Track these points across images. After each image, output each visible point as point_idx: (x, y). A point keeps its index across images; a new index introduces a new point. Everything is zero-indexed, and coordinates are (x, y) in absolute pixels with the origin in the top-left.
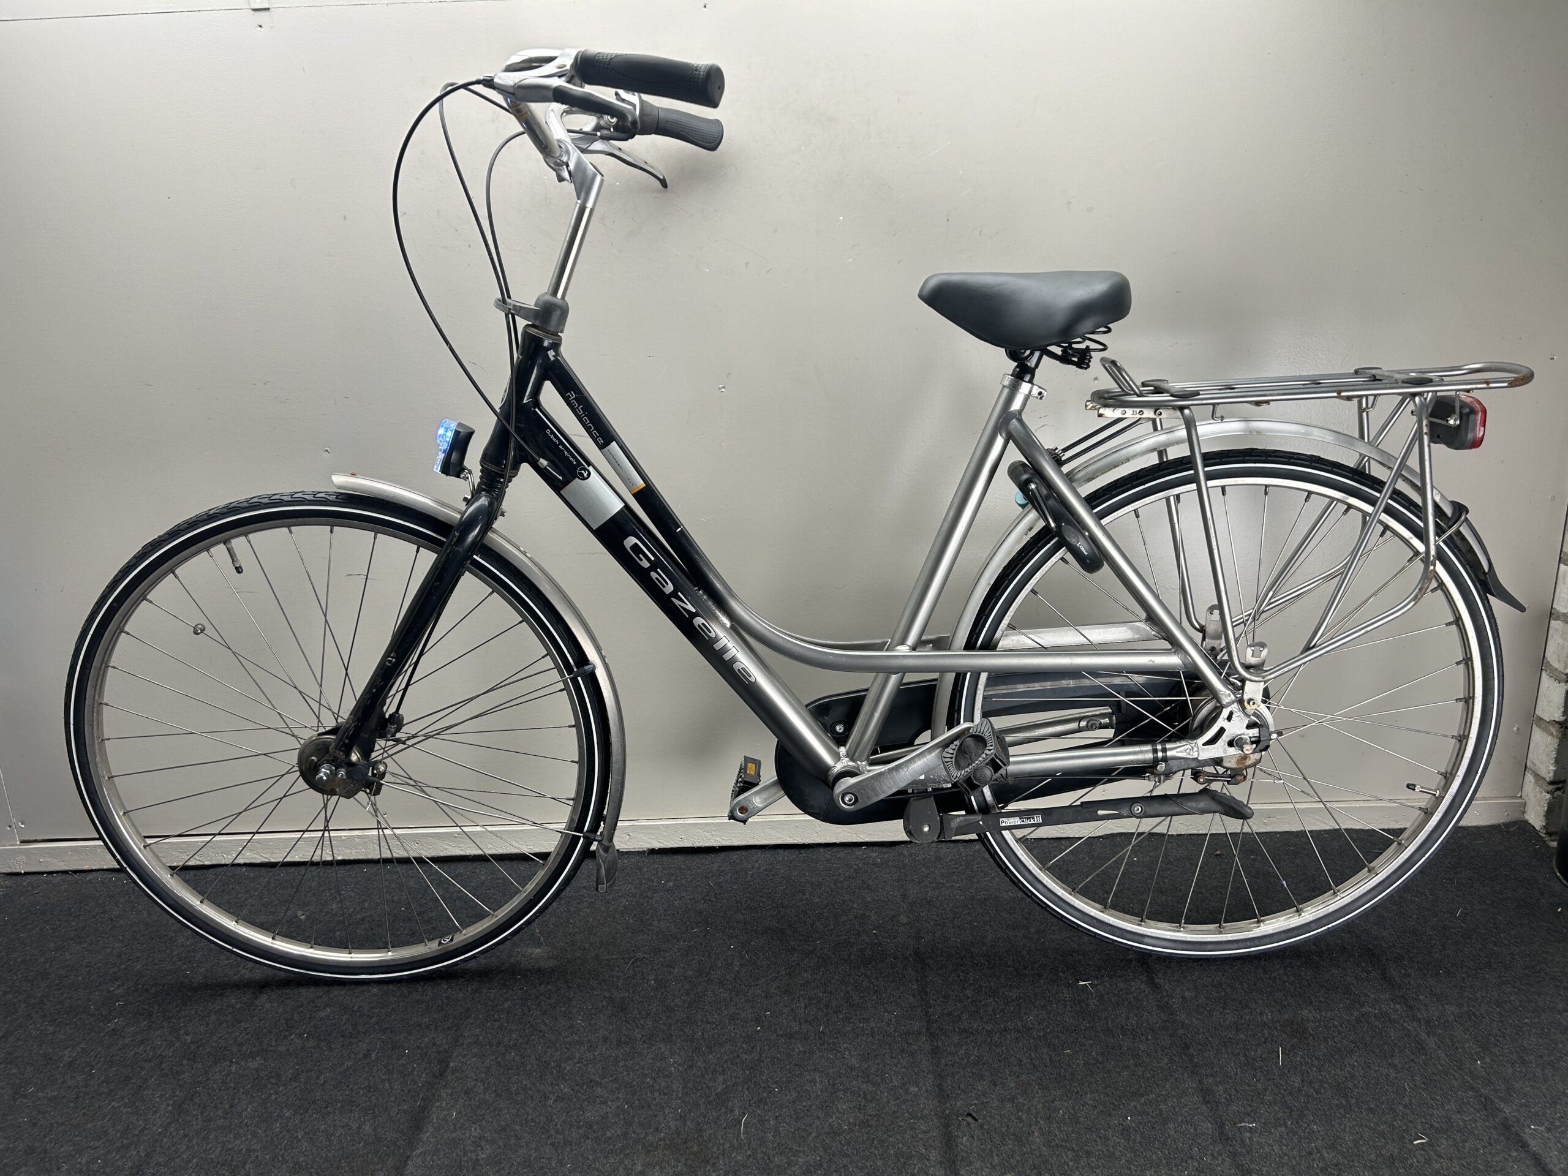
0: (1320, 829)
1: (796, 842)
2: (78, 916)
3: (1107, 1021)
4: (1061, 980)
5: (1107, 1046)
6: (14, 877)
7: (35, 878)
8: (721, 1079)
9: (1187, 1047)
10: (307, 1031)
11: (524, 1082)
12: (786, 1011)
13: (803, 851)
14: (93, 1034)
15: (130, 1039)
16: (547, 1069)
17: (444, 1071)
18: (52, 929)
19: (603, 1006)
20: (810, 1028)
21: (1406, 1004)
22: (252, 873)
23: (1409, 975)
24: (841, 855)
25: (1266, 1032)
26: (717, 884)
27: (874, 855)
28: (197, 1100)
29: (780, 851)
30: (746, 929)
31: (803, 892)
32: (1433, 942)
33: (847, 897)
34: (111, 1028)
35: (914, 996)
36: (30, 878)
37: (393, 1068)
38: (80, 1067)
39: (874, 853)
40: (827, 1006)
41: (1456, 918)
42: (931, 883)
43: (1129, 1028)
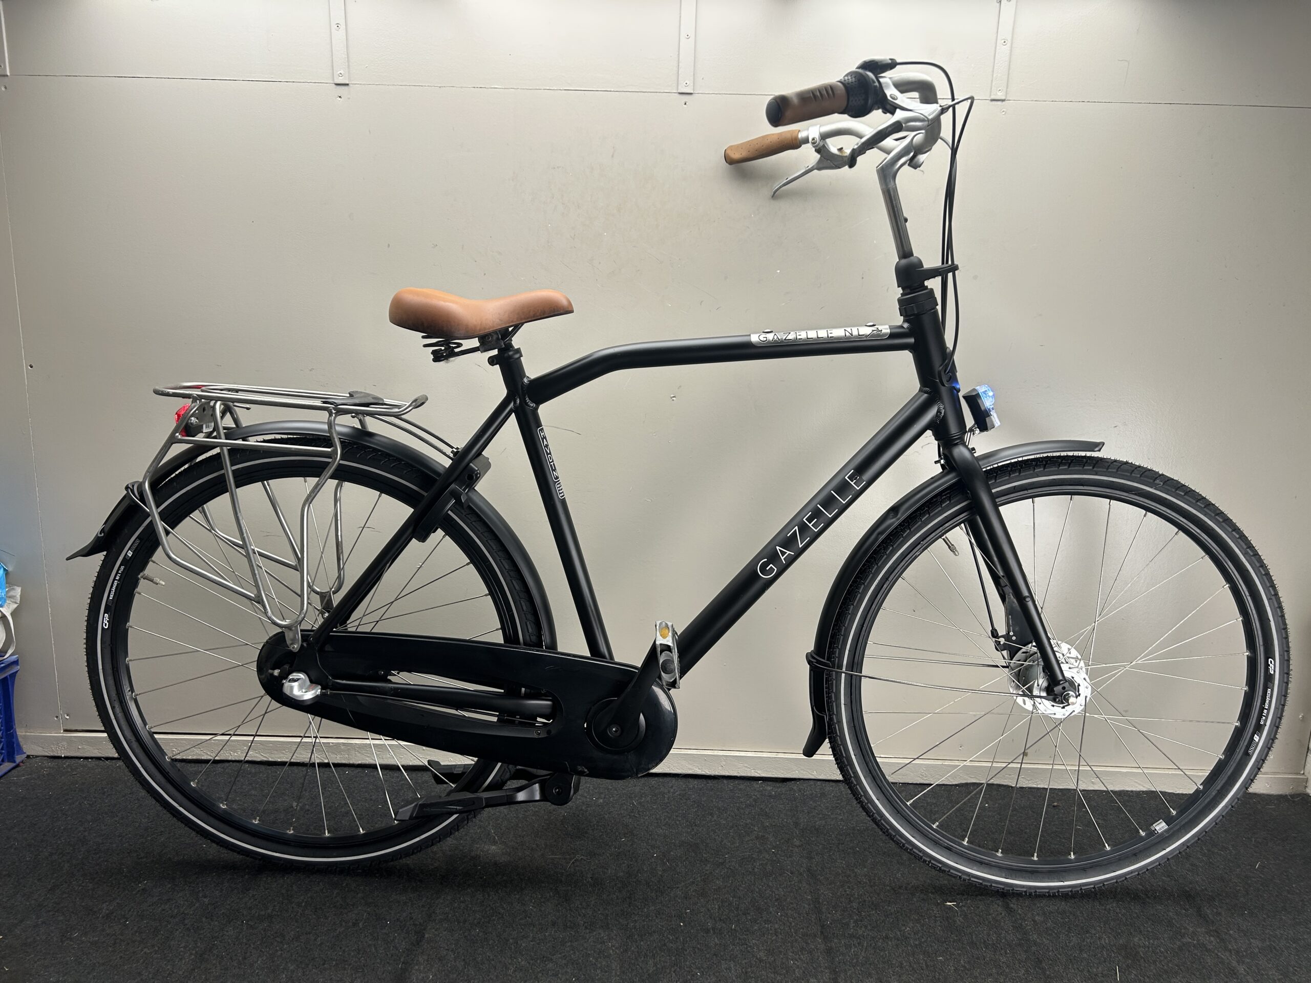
0: (1138, 790)
1: (703, 773)
2: (109, 795)
3: (972, 936)
4: (931, 900)
5: (973, 957)
6: (57, 760)
7: (73, 761)
8: (651, 962)
9: (1041, 962)
10: (305, 900)
11: (488, 954)
12: (703, 910)
13: (709, 781)
14: (127, 892)
15: (157, 898)
16: (507, 944)
17: (421, 941)
18: (90, 805)
19: (550, 896)
20: (724, 925)
21: (1218, 937)
22: (253, 769)
23: (1220, 914)
24: (742, 787)
25: (1105, 953)
26: (640, 803)
27: (769, 788)
28: (215, 952)
29: (691, 780)
30: (666, 841)
31: (712, 814)
32: (1239, 888)
33: (749, 821)
34: (141, 888)
35: (809, 905)
36: (68, 762)
37: (378, 936)
38: (116, 919)
39: (769, 787)
40: (738, 908)
41: (1255, 870)
42: (819, 814)
43: (990, 942)
